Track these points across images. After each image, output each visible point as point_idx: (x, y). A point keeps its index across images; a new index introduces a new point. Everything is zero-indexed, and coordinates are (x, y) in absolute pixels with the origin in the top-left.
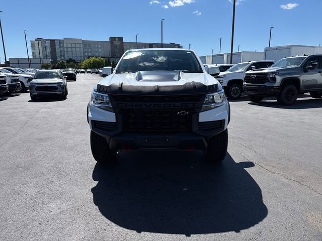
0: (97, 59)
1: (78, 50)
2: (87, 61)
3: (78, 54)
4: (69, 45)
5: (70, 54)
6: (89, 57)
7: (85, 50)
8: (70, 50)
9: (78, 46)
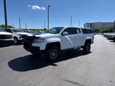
0: (107, 29)
1: (100, 26)
2: (102, 30)
3: (100, 28)
4: (97, 25)
5: (96, 28)
6: (103, 29)
7: (103, 26)
8: (97, 26)
9: (100, 24)
